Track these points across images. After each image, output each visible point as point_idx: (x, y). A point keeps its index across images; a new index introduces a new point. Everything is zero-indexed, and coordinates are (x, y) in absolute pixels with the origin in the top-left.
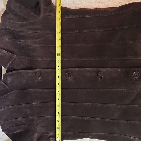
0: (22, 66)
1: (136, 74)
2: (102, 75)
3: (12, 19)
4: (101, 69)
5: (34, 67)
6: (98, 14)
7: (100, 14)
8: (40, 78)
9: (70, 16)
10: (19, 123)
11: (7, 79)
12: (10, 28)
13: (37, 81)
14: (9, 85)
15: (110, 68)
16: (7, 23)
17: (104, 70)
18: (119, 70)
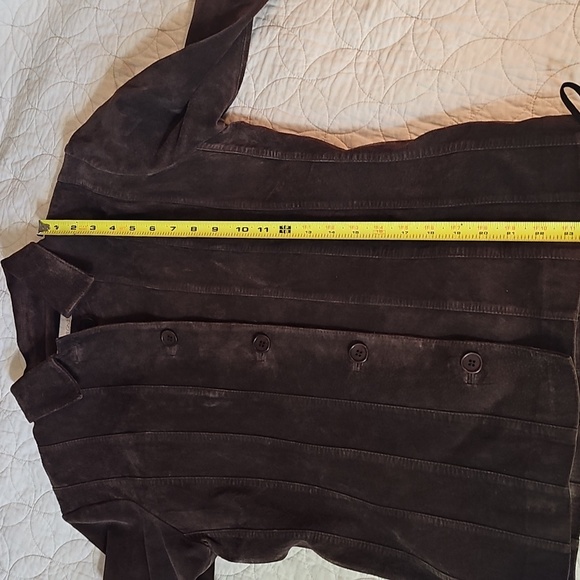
0: (119, 310)
1: (471, 362)
2: (363, 355)
3: (98, 159)
4: (361, 336)
5: (156, 313)
6: (358, 157)
7: (365, 156)
8: (174, 350)
9: (275, 155)
10: (111, 494)
11: (70, 351)
12: (90, 186)
13: (163, 357)
14: (77, 371)
15: (392, 334)
16: (82, 169)
17: (371, 339)
18: (420, 343)
